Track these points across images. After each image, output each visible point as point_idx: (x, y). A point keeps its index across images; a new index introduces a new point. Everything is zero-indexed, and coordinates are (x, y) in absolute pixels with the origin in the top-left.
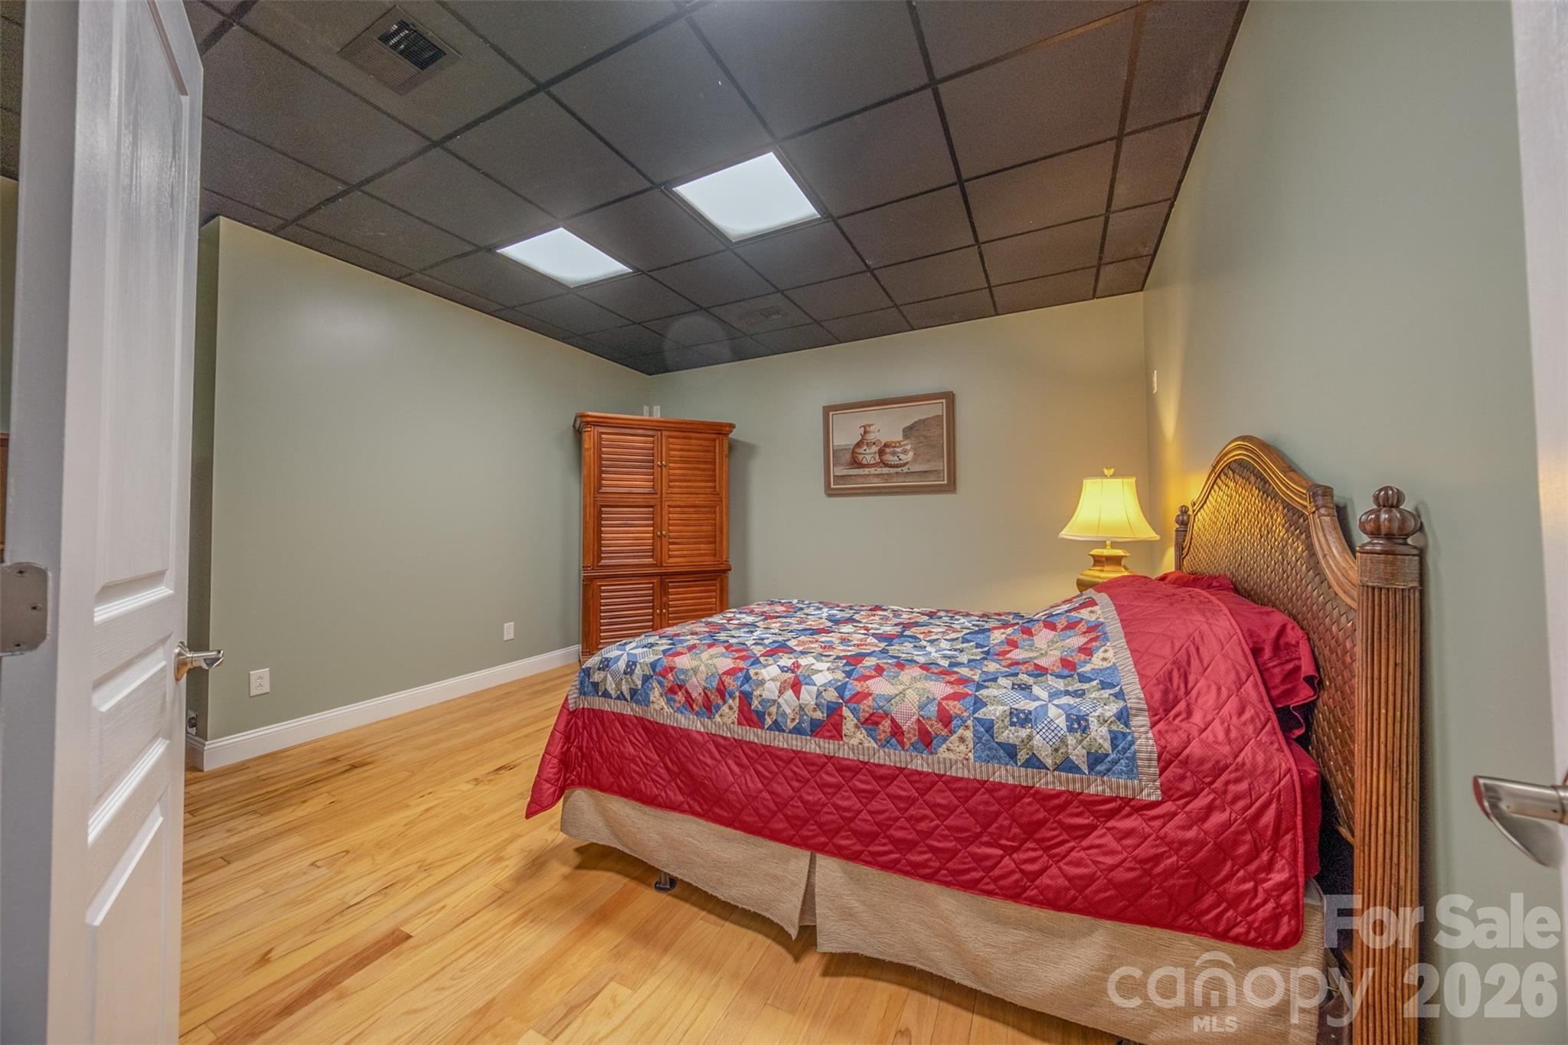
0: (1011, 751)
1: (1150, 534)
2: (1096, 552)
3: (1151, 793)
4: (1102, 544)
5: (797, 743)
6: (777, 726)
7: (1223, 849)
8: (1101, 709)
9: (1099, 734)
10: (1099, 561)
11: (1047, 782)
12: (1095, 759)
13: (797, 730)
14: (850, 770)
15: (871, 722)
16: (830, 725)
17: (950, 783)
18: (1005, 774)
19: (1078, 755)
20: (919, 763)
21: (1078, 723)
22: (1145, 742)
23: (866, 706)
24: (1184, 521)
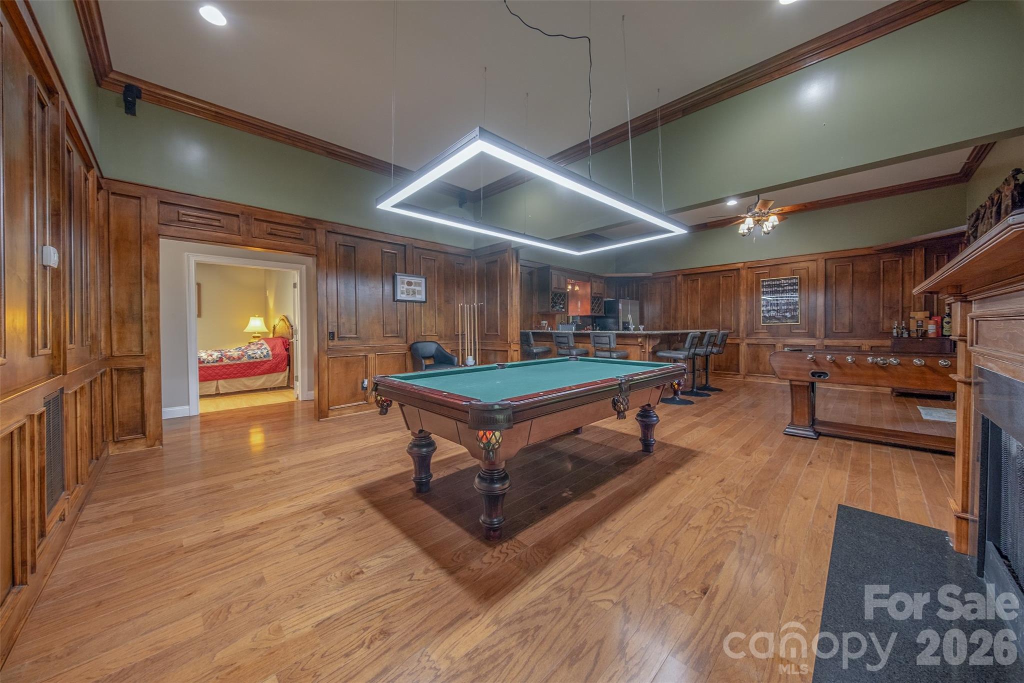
0: (253, 357)
1: (267, 331)
2: (254, 335)
3: (271, 359)
4: (255, 333)
5: (213, 364)
6: (208, 362)
7: (279, 363)
8: (265, 352)
9: (265, 353)
10: (254, 337)
11: (257, 360)
12: (264, 356)
13: (213, 362)
14: (224, 366)
15: (229, 358)
16: (221, 360)
17: (244, 364)
18: (252, 361)
19: (262, 356)
20: (238, 362)
21: (262, 353)
22: (270, 353)
23: (227, 357)
24: (274, 328)
